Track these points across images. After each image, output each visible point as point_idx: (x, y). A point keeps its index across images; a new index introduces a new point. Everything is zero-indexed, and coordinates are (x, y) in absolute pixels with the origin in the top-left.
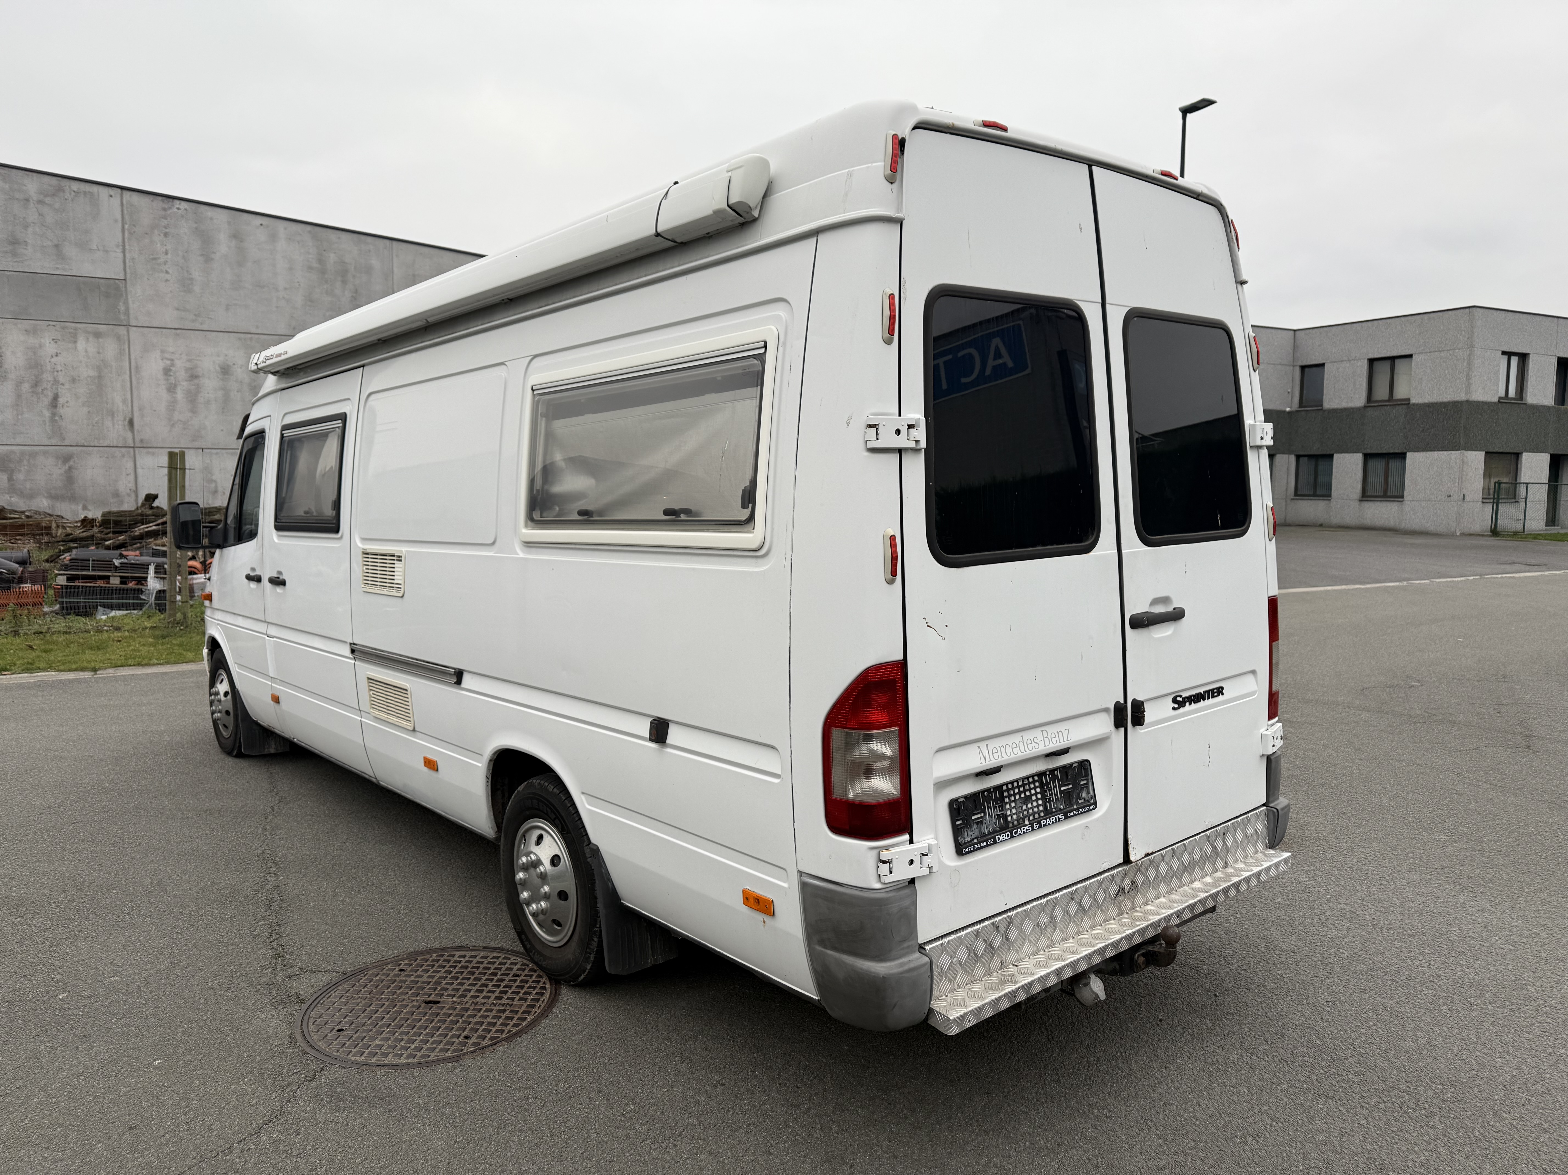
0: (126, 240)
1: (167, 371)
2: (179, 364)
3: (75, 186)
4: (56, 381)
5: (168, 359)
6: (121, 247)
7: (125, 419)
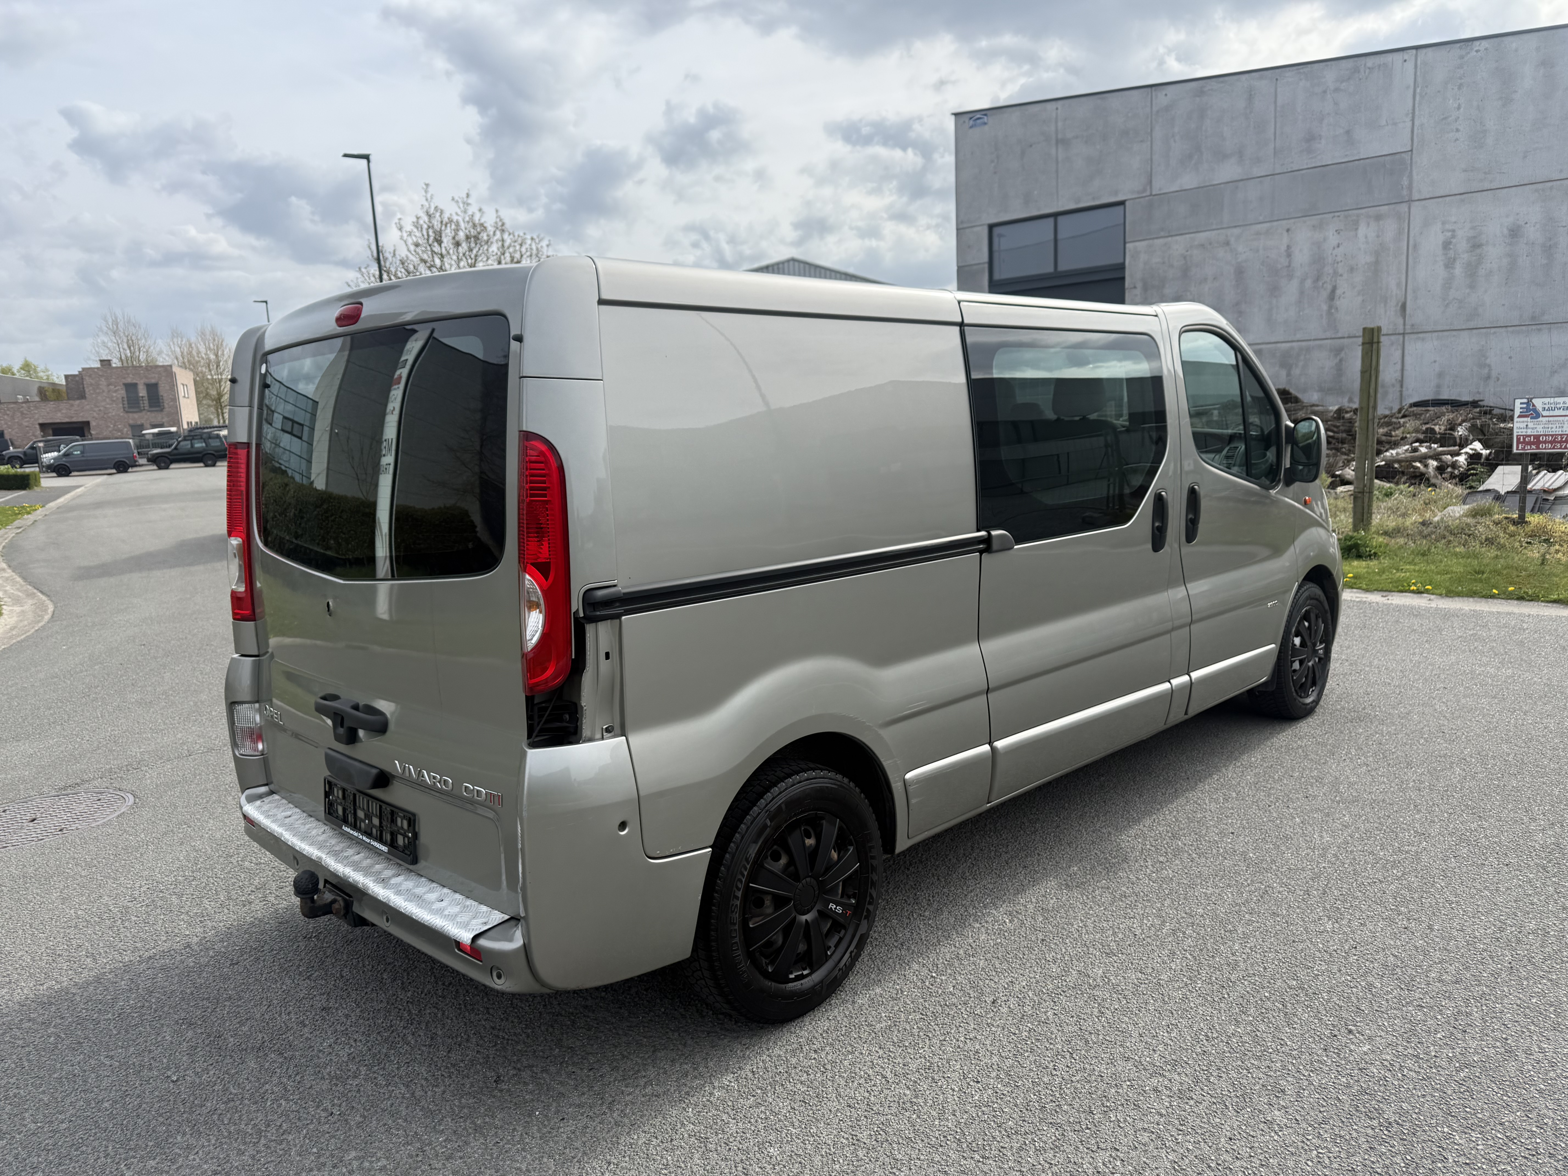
0: (1417, 105)
1: (1446, 245)
2: (1460, 233)
3: (1370, 62)
4: (1336, 273)
5: (1449, 231)
6: (1411, 115)
7: (1397, 304)
